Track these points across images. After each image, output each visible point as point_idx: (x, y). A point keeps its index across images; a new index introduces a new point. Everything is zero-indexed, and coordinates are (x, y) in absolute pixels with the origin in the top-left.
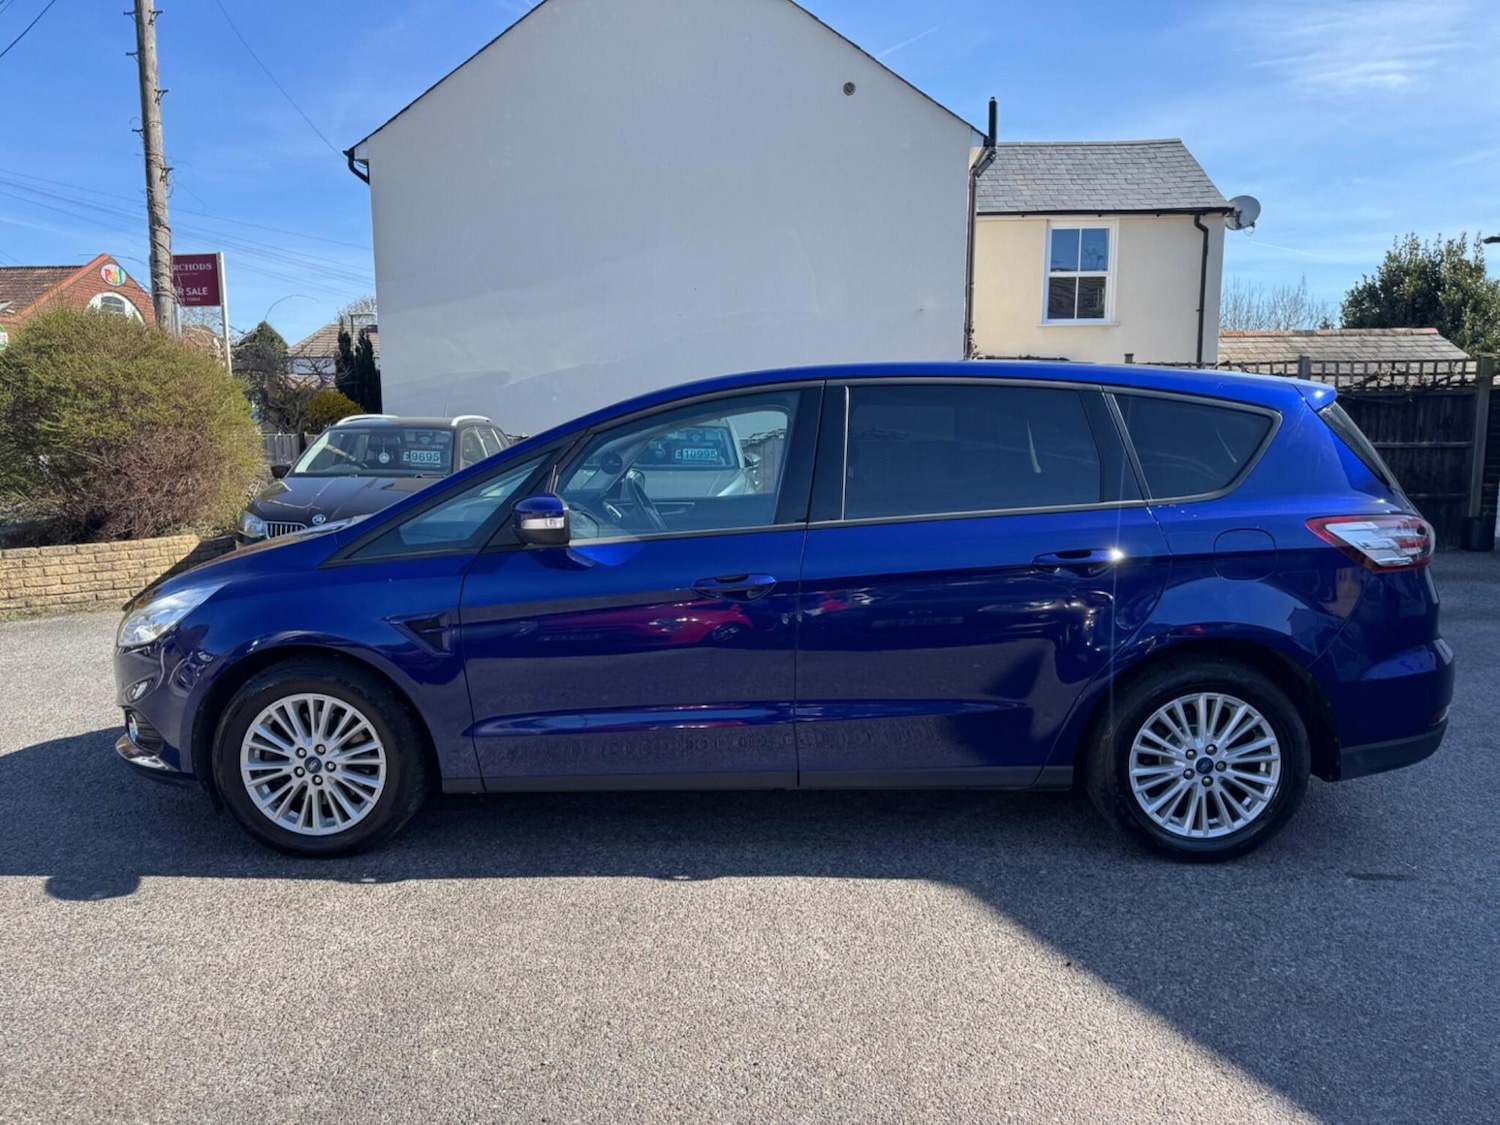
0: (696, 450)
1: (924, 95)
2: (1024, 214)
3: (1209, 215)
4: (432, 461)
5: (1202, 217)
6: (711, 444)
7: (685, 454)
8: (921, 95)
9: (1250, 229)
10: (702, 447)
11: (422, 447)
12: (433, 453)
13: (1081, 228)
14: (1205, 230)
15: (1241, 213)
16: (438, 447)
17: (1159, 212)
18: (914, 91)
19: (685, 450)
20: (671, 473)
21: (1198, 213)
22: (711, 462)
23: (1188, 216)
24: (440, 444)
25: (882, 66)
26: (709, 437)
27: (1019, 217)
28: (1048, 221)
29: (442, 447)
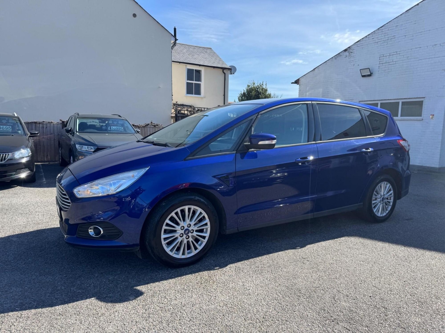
0: (116, 127)
1: (158, 22)
2: (180, 62)
3: (226, 70)
4: (8, 130)
5: (224, 70)
6: (120, 125)
7: (112, 128)
8: (157, 22)
9: (233, 74)
10: (118, 126)
11: (3, 124)
12: (8, 127)
13: (194, 69)
14: (225, 74)
15: (232, 70)
16: (10, 124)
17: (214, 67)
18: (155, 20)
19: (112, 127)
20: (107, 134)
21: (223, 69)
22: (121, 131)
23: (220, 69)
24: (11, 123)
25: (144, 10)
26: (120, 122)
27: (178, 63)
28: (186, 65)
29: (12, 124)
